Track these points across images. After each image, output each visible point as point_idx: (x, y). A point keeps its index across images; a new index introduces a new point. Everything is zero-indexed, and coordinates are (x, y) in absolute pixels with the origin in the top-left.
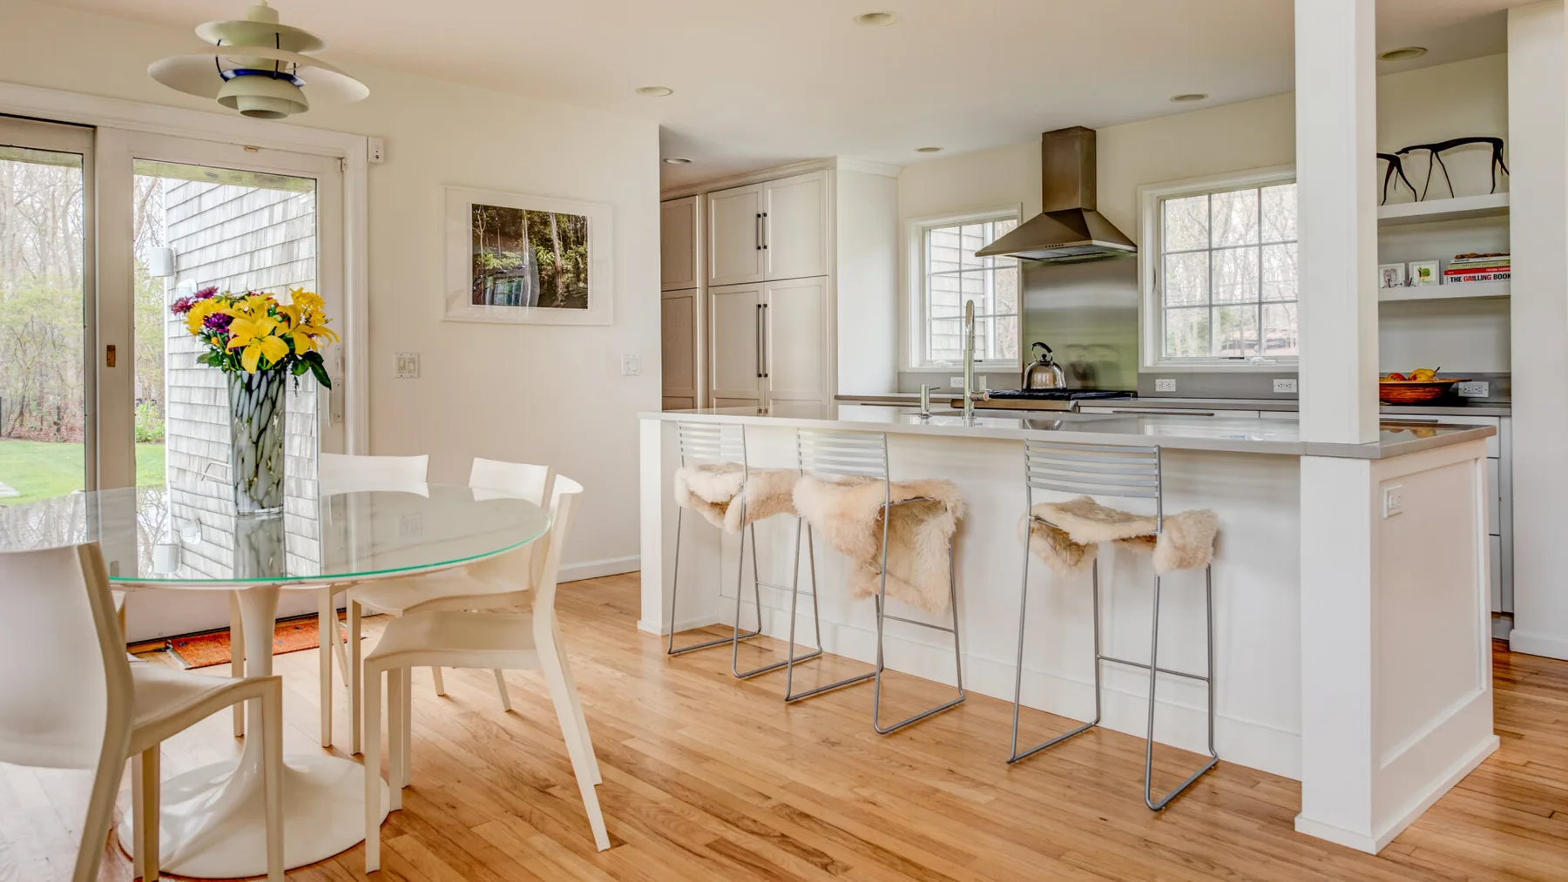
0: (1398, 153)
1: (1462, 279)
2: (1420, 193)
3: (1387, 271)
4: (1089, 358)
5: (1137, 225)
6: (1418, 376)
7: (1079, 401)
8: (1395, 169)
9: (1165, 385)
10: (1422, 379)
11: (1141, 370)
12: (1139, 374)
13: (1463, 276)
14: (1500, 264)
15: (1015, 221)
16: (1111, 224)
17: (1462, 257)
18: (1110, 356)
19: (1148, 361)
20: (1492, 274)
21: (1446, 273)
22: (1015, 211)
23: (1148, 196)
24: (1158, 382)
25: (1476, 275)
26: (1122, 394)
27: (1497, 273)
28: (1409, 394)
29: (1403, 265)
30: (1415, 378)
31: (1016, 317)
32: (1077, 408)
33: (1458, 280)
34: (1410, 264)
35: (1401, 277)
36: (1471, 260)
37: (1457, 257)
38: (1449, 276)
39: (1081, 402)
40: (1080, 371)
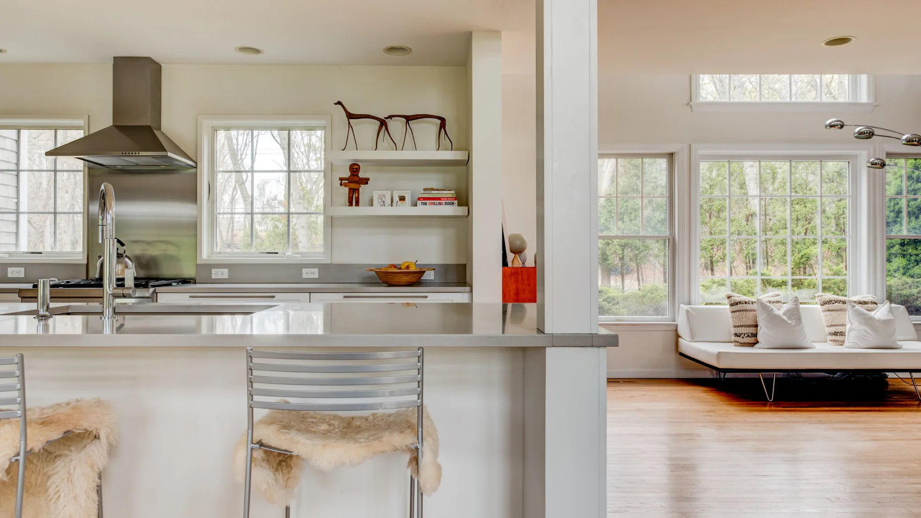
0: (385, 118)
1: (428, 204)
2: (399, 145)
3: (380, 196)
4: (152, 252)
5: (197, 147)
6: (410, 266)
7: (157, 288)
8: (384, 128)
9: (219, 274)
10: (413, 269)
11: (199, 262)
12: (197, 265)
13: (428, 202)
14: (448, 196)
15: (82, 132)
16: (174, 144)
17: (428, 189)
18: (172, 251)
19: (205, 255)
20: (444, 202)
21: (419, 199)
22: (81, 122)
23: (207, 124)
24: (213, 271)
25: (435, 201)
26: (185, 281)
27: (447, 201)
28: (405, 279)
29: (390, 192)
30: (408, 267)
31: (80, 216)
32: (155, 294)
33: (425, 204)
34: (394, 192)
35: (388, 201)
36: (433, 192)
37: (424, 190)
38: (421, 201)
39: (158, 289)
40: (144, 262)
